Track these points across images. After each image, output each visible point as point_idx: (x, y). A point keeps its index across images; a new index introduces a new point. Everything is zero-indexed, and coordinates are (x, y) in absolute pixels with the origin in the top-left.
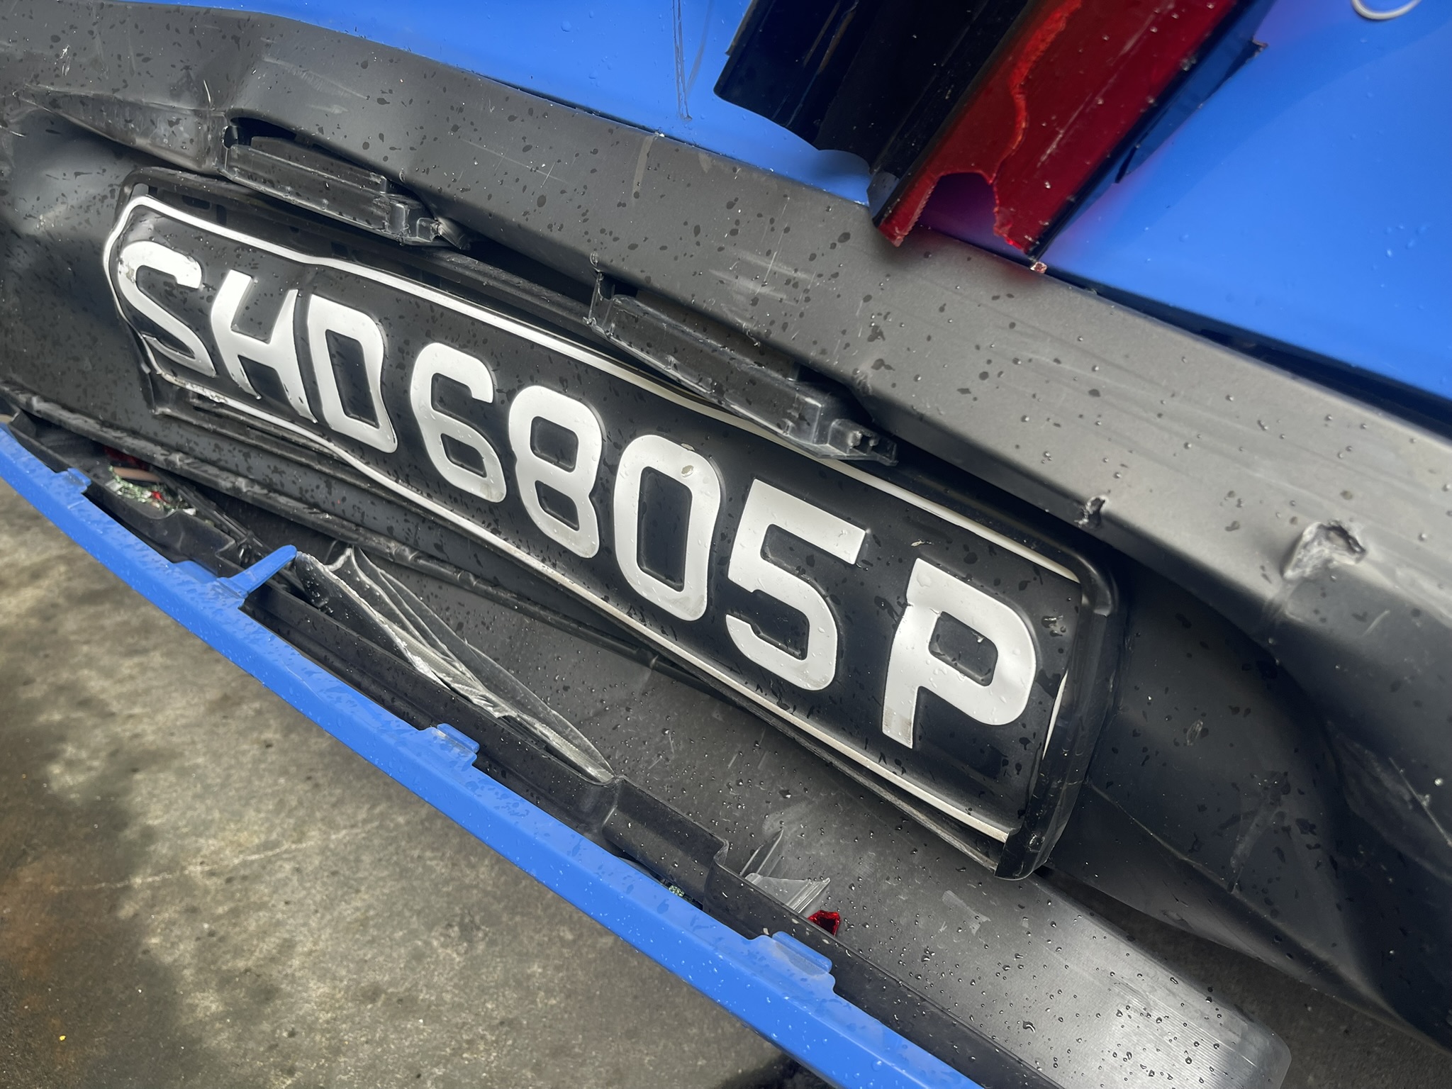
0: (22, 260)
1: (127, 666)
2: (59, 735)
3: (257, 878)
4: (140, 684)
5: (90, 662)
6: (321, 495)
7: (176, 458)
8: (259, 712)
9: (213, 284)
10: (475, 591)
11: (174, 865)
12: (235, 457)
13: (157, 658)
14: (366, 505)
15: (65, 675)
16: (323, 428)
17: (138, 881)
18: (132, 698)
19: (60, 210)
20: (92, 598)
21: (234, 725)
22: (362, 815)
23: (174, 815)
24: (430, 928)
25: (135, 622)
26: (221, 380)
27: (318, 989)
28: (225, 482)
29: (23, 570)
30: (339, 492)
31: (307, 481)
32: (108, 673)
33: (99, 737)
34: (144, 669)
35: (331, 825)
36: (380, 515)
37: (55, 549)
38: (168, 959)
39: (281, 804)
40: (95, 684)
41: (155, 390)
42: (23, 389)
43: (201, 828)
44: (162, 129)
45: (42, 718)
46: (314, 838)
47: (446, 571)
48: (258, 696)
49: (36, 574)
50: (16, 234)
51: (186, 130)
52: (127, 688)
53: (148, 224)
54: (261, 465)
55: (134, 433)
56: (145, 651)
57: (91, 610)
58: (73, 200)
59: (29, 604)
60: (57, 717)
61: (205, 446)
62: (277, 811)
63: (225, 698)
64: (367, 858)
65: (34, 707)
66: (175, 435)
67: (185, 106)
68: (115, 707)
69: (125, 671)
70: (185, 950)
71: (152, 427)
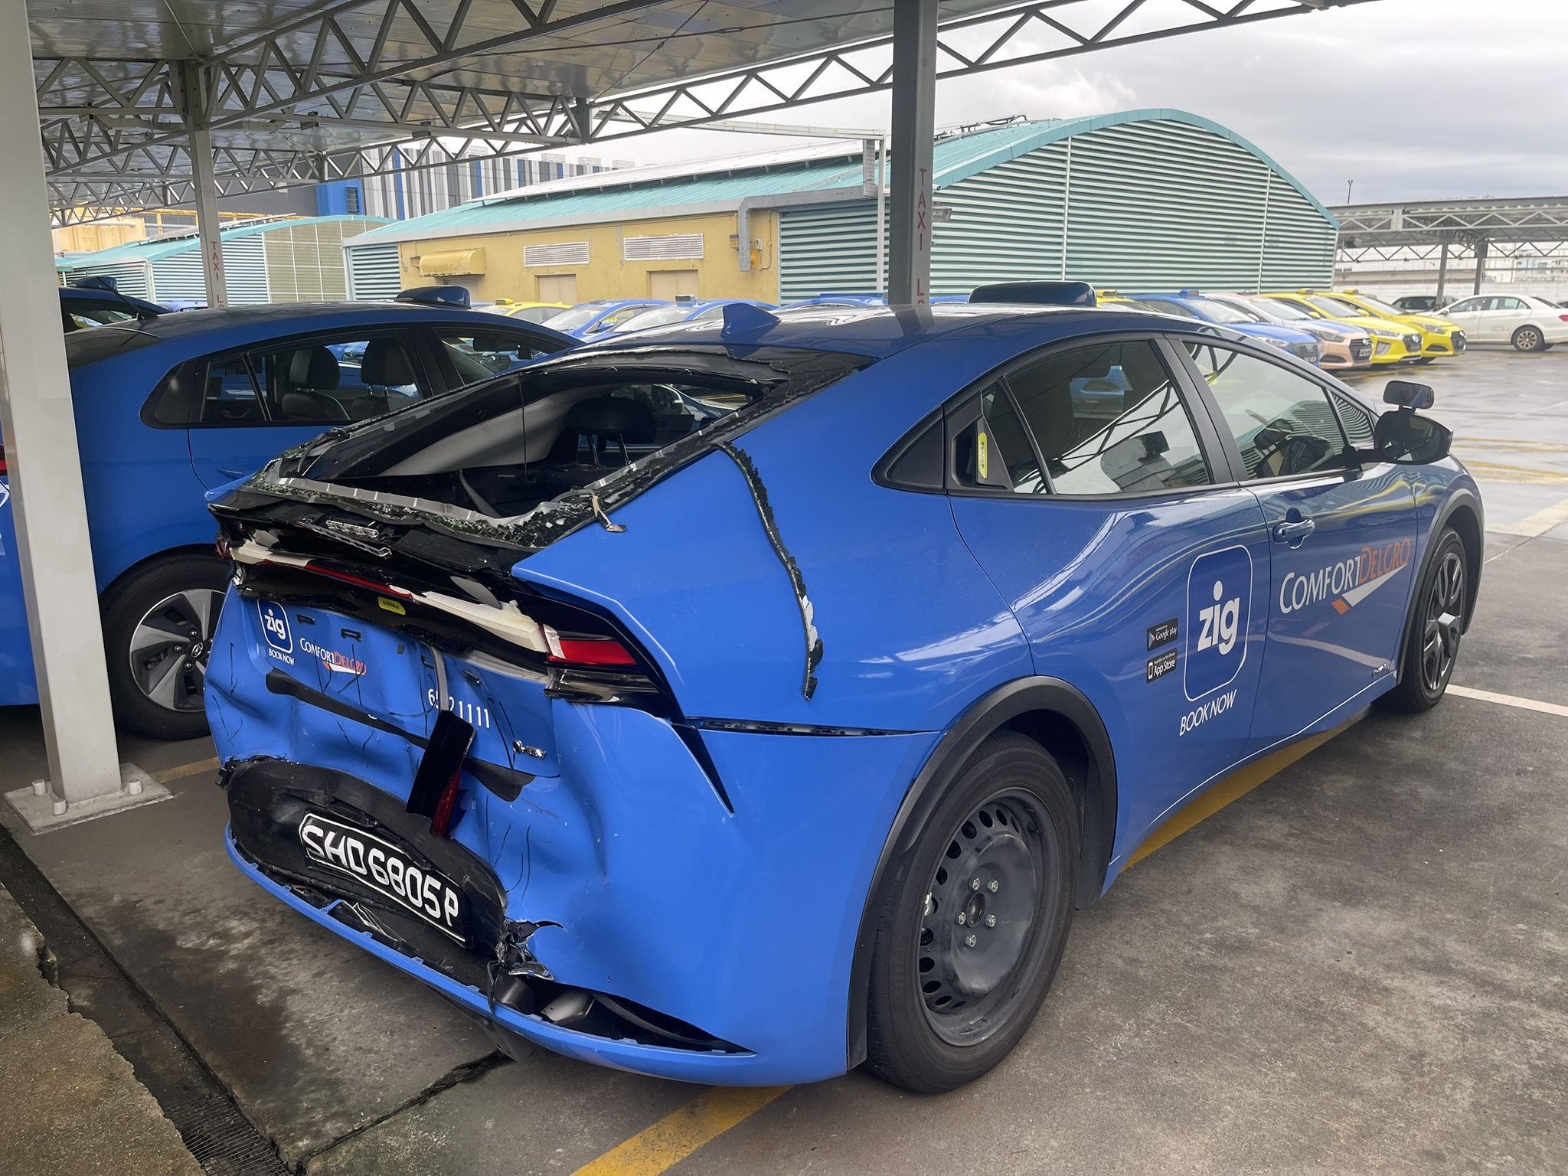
0: (275, 828)
1: (284, 964)
2: (260, 987)
3: (327, 1023)
4: (289, 969)
5: (271, 964)
6: (350, 888)
7: (313, 881)
8: (331, 977)
9: (325, 835)
10: (387, 911)
11: (300, 1021)
12: (328, 879)
13: (295, 962)
14: (361, 889)
15: (262, 968)
16: (351, 870)
17: (288, 1025)
18: (286, 974)
19: (287, 816)
20: (271, 942)
21: (322, 981)
22: (364, 1005)
23: (300, 1008)
24: (380, 1033)
25: (286, 950)
26: (326, 859)
27: (343, 1048)
28: (325, 886)
29: (243, 933)
30: (355, 886)
31: (347, 884)
32: (277, 967)
33: (275, 986)
34: (290, 965)
35: (352, 1008)
36: (365, 892)
37: (255, 925)
38: (297, 1043)
39: (336, 1003)
40: (273, 970)
41: (308, 862)
42: (270, 864)
43: (310, 1011)
44: (316, 797)
45: (254, 982)
46: (346, 1012)
47: (380, 906)
48: (331, 972)
49: (247, 935)
50: (274, 822)
51: (321, 798)
52: (282, 972)
53: (311, 821)
54: (335, 881)
55: (302, 874)
56: (290, 959)
57: (270, 946)
58: (291, 813)
59: (246, 945)
60: (260, 981)
61: (321, 876)
62: (335, 1005)
63: (319, 972)
64: (363, 1016)
65: (252, 979)
66: (313, 874)
67: (322, 792)
68: (280, 978)
69: (284, 966)
70: (303, 1041)
71: (306, 872)
